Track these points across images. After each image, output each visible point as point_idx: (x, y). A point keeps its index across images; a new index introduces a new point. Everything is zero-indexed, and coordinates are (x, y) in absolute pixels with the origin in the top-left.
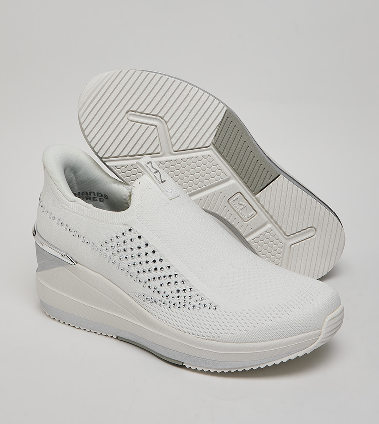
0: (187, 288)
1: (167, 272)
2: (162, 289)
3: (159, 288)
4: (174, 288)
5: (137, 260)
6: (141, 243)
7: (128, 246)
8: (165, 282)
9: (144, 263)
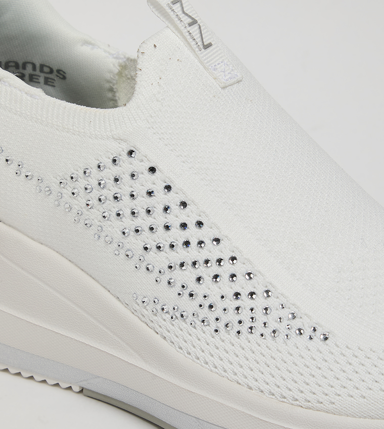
0: (260, 291)
1: (211, 251)
2: (199, 290)
3: (192, 286)
4: (228, 289)
5: (143, 221)
6: (156, 182)
7: (124, 189)
8: (207, 273)
9: (161, 230)
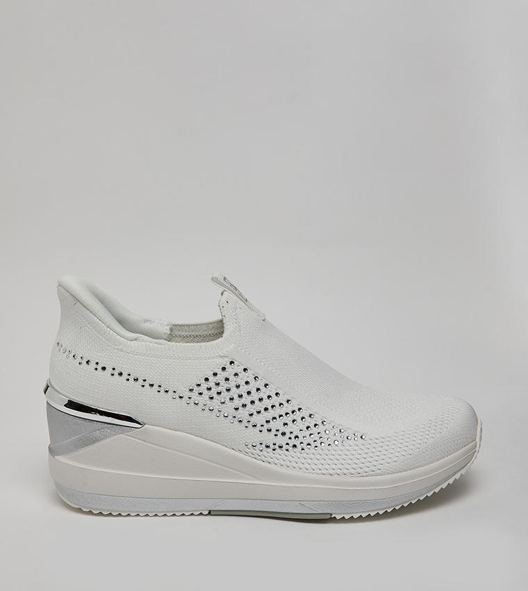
0: (319, 422)
1: (288, 408)
2: (287, 430)
3: (282, 429)
4: (303, 425)
5: (246, 399)
6: (249, 376)
7: (232, 384)
8: (288, 419)
9: (257, 402)
